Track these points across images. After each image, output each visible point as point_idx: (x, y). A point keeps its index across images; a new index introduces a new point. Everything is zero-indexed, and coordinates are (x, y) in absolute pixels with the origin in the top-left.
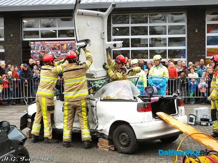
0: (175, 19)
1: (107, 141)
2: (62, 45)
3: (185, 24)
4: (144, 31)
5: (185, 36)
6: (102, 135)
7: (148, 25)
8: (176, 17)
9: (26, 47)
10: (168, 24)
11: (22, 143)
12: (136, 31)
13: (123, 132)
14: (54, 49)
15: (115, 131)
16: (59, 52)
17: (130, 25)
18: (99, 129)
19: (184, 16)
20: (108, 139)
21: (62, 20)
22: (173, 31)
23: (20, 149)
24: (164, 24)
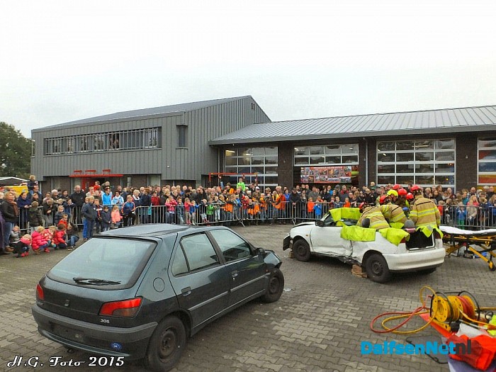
0: (443, 145)
1: (361, 269)
2: (330, 170)
3: (454, 150)
4: (410, 157)
5: (454, 162)
6: (356, 262)
7: (414, 151)
8: (445, 143)
9: (297, 171)
10: (435, 151)
11: (278, 266)
12: (402, 157)
13: (375, 261)
14: (321, 174)
15: (369, 259)
16: (326, 177)
17: (396, 152)
18: (353, 256)
19: (453, 142)
20: (361, 266)
21: (329, 147)
22: (439, 158)
23: (275, 271)
24: (432, 151)
